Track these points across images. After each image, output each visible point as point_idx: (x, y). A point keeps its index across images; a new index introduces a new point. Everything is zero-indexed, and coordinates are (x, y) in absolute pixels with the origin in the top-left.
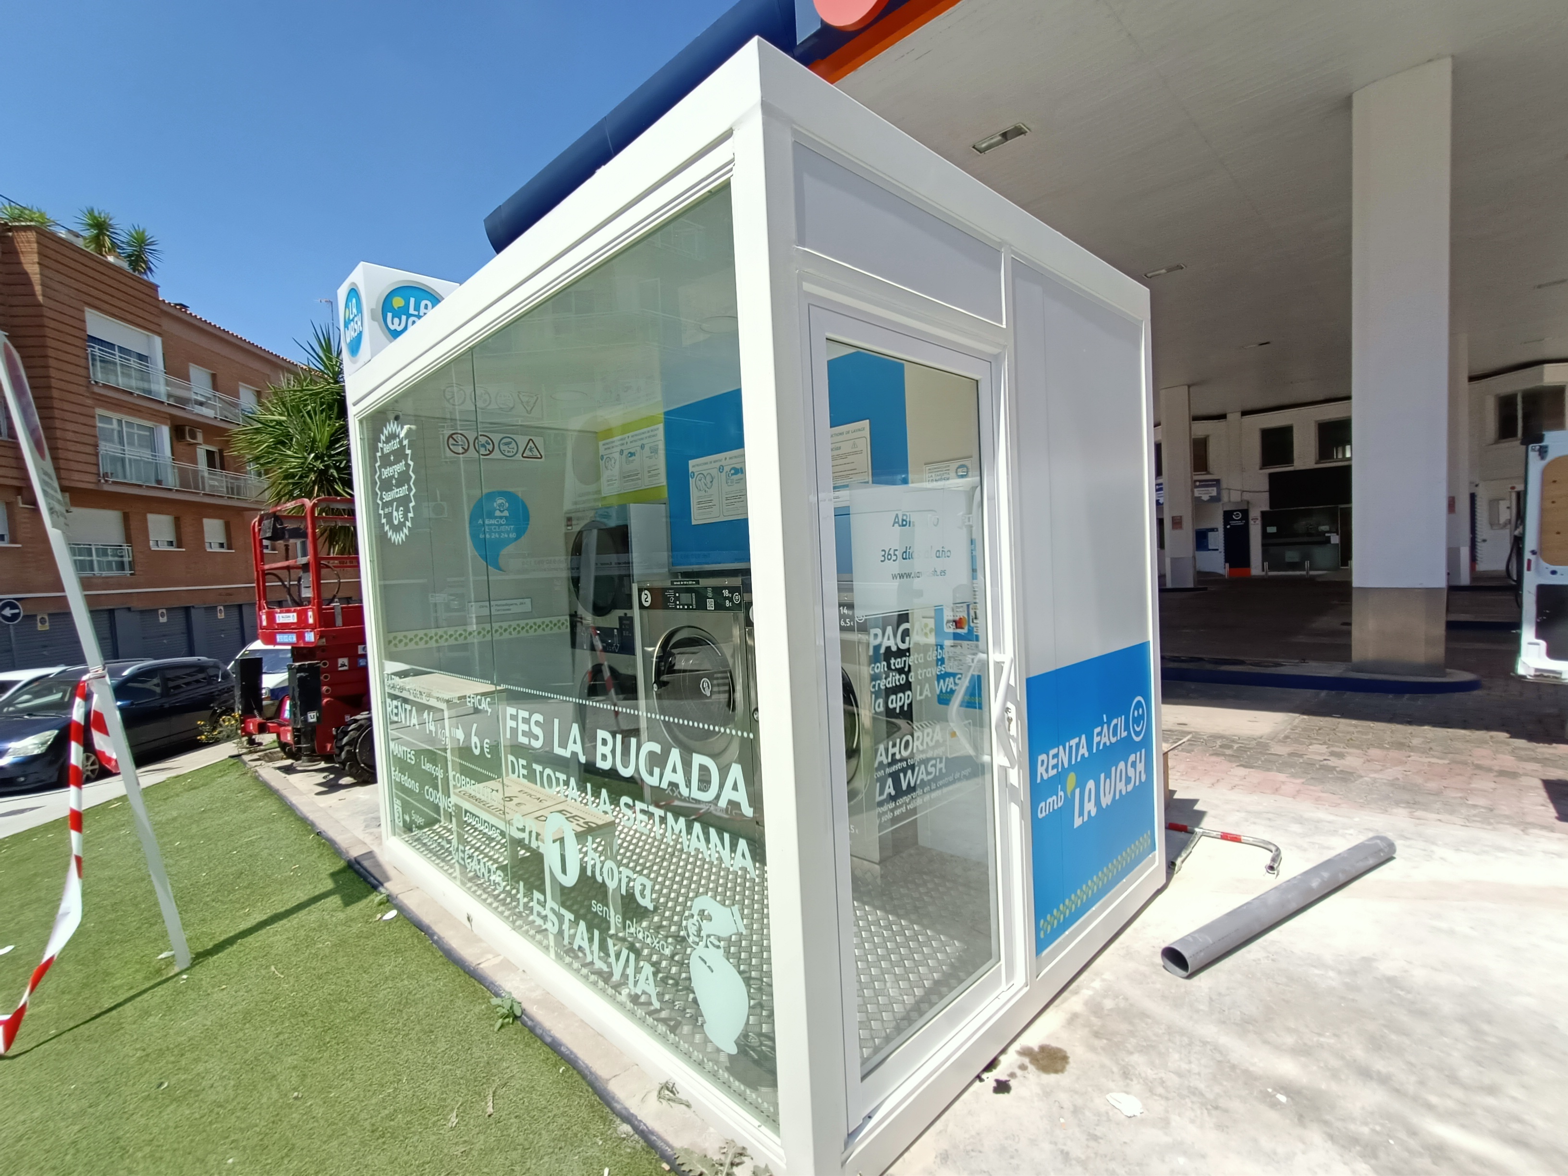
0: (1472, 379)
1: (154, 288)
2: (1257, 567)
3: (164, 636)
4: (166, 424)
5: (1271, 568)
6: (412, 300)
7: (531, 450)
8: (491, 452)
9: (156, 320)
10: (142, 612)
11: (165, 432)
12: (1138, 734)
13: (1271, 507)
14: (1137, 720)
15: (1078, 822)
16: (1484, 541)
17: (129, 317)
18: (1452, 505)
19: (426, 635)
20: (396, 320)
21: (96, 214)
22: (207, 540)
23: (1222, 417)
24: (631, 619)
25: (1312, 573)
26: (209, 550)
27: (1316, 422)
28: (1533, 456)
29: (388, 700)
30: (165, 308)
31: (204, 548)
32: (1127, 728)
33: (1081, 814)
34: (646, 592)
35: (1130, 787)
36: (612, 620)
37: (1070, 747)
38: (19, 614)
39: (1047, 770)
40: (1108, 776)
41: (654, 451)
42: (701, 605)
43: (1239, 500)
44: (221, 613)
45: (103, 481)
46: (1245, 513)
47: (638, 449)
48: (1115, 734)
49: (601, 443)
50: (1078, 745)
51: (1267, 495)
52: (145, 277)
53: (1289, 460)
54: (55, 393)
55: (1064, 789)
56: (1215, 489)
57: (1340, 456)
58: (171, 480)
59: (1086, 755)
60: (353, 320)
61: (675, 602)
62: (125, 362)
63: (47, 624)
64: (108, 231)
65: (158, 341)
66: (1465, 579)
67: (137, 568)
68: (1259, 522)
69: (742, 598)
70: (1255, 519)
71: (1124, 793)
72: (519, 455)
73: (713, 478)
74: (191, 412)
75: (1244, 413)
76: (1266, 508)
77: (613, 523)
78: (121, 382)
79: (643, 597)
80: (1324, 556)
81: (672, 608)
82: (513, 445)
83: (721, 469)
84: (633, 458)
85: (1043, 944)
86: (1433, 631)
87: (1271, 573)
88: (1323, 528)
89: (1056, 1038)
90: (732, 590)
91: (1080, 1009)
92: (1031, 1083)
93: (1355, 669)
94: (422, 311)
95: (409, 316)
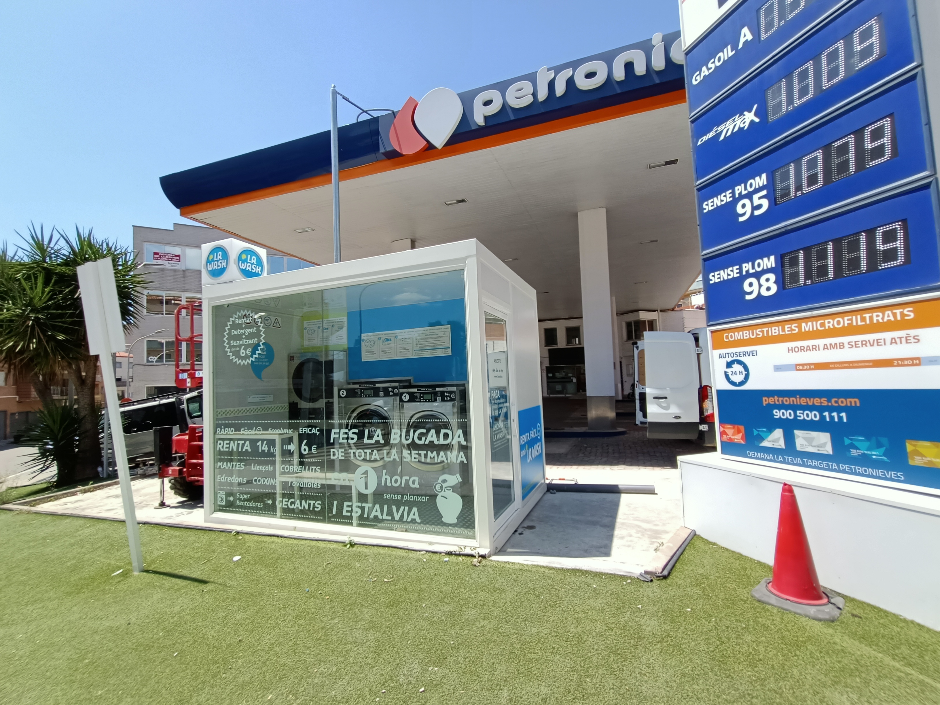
0: (618, 314)
2: (545, 392)
6: (249, 256)
7: (276, 323)
12: (539, 437)
13: (550, 364)
14: (539, 432)
15: (528, 461)
18: (615, 366)
20: (243, 264)
24: (332, 403)
25: (567, 395)
27: (565, 327)
28: (635, 348)
32: (537, 434)
33: (529, 459)
34: (344, 391)
35: (538, 454)
36: (321, 404)
37: (526, 436)
39: (522, 441)
40: (534, 448)
41: (340, 328)
42: (376, 395)
47: (330, 327)
48: (535, 435)
49: (305, 322)
50: (528, 435)
51: (548, 358)
53: (556, 344)
55: (526, 450)
57: (578, 343)
59: (529, 439)
60: (217, 261)
61: (361, 394)
66: (620, 398)
68: (545, 371)
69: (399, 391)
72: (271, 326)
73: (375, 342)
76: (548, 365)
77: (322, 359)
79: (341, 392)
81: (359, 397)
82: (269, 320)
83: (379, 338)
85: (524, 498)
86: (611, 414)
87: (551, 396)
88: (570, 375)
89: (531, 524)
90: (393, 388)
91: (534, 518)
92: (527, 532)
93: (589, 429)
94: (252, 261)
95: (248, 263)
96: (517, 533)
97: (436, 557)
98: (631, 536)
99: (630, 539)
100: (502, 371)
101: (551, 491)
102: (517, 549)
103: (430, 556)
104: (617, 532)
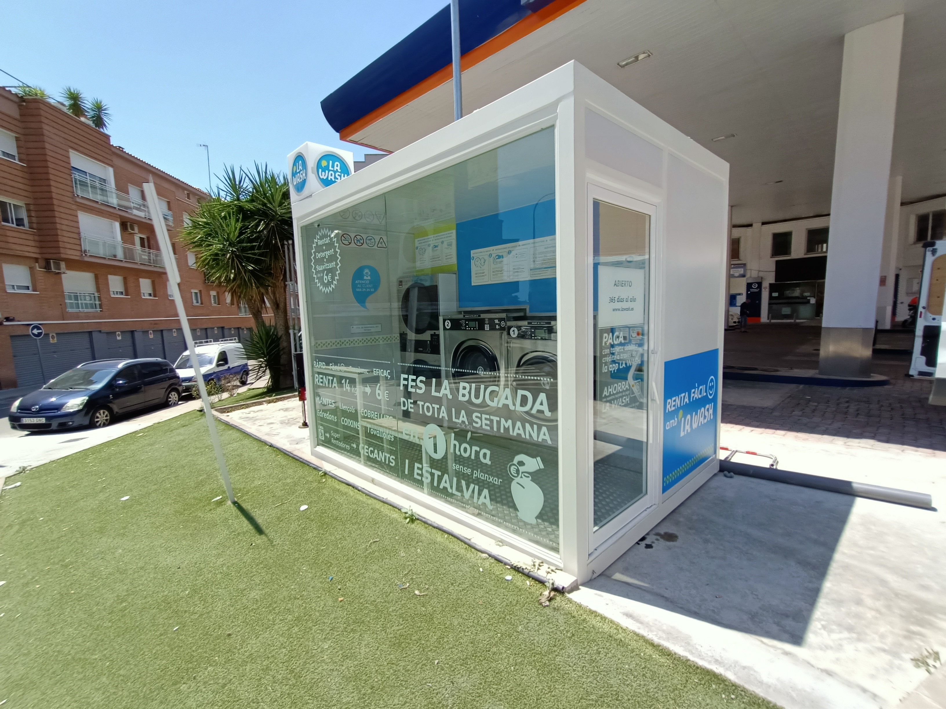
0: (902, 204)
1: (108, 137)
2: (764, 318)
3: (120, 347)
4: (117, 221)
5: (773, 318)
6: (331, 162)
7: (381, 243)
8: (362, 244)
9: (109, 157)
10: (107, 333)
11: (117, 225)
12: (711, 395)
13: (776, 281)
14: (711, 388)
15: (682, 434)
16: (902, 303)
17: (95, 156)
18: (883, 281)
19: (340, 341)
20: (323, 173)
21: (72, 91)
22: (142, 292)
23: (750, 225)
24: (438, 336)
25: (798, 321)
26: (143, 297)
27: (807, 229)
28: (929, 254)
29: (316, 375)
30: (113, 149)
31: (141, 296)
32: (706, 391)
33: (684, 431)
34: (448, 321)
35: (706, 421)
36: (426, 336)
37: (681, 398)
38: (42, 333)
39: (671, 407)
40: (696, 414)
41: (450, 245)
42: (481, 327)
43: (756, 276)
44: (151, 334)
45: (84, 255)
46: (760, 284)
47: (440, 244)
48: (701, 394)
49: (416, 240)
50: (684, 397)
51: (774, 273)
52: (102, 130)
53: (789, 253)
54: (55, 202)
55: (677, 417)
56: (743, 269)
57: (820, 250)
58: (120, 255)
59: (688, 402)
60: (299, 172)
61: (465, 326)
62: (93, 183)
63: (55, 339)
64: (80, 101)
65: (111, 170)
66: (887, 326)
67: (104, 307)
68: (768, 290)
69: (506, 323)
70: (765, 288)
71: (703, 423)
72: (375, 247)
73: (485, 260)
74: (131, 214)
75: (764, 223)
76: (773, 281)
77: (427, 284)
78: (91, 197)
79: (446, 323)
80: (805, 311)
81: (463, 330)
82: (373, 240)
83: (490, 255)
84: (436, 248)
85: (665, 489)
86: (865, 352)
87: (773, 321)
88: (806, 294)
89: (671, 529)
90: (500, 320)
91: (681, 519)
92: (660, 545)
93: (820, 373)
94: (335, 168)
95: (329, 171)
96: (643, 544)
97: (498, 569)
98: (859, 602)
99: (854, 608)
100: (633, 300)
101: (726, 472)
102: (631, 577)
103: (491, 564)
104: (828, 585)
